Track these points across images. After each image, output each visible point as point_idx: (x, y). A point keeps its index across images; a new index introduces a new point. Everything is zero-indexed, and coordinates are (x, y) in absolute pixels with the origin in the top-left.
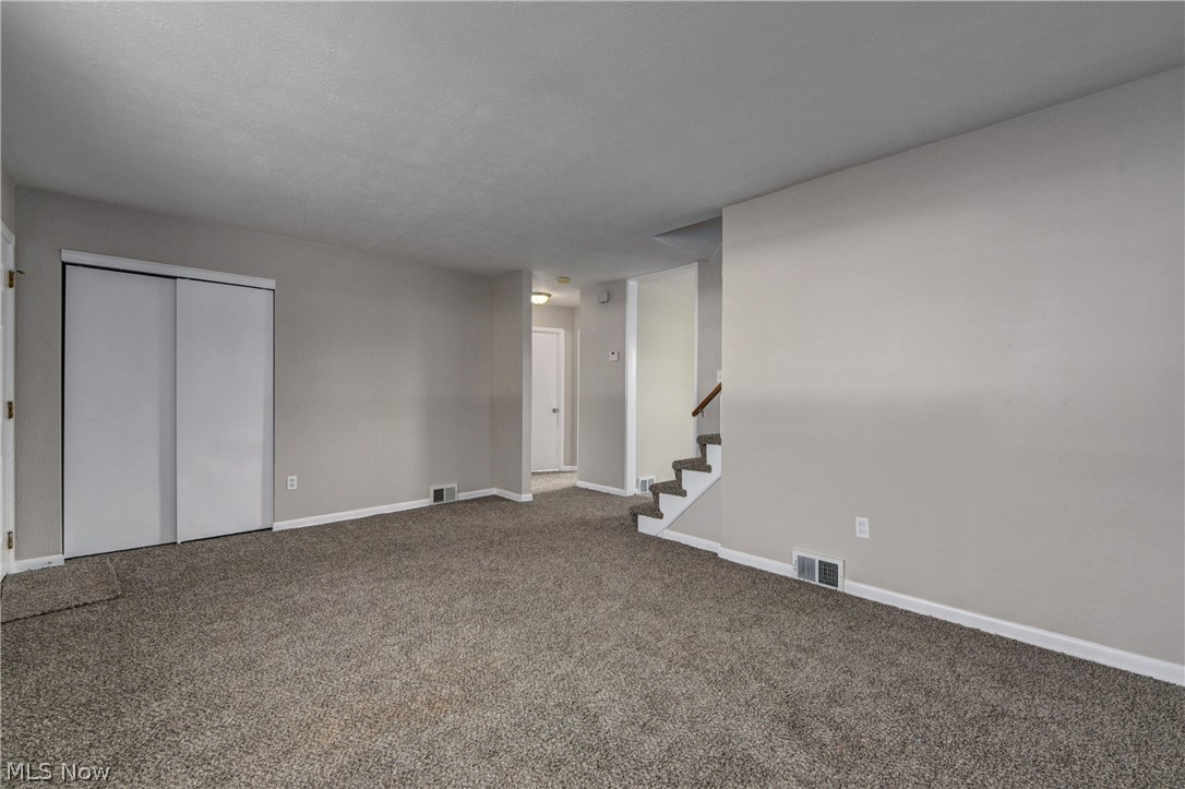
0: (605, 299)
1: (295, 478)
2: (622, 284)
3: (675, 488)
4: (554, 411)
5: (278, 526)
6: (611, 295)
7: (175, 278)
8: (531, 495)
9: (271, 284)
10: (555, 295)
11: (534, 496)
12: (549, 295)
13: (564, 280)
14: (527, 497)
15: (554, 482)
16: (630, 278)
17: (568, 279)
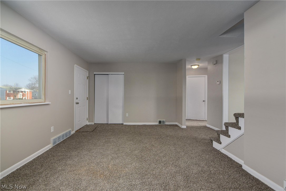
0: (215, 63)
1: (128, 114)
2: (221, 56)
3: (226, 133)
4: (204, 101)
5: (125, 124)
6: (218, 61)
7: (108, 74)
8: (186, 126)
9: (123, 73)
10: (201, 65)
11: (187, 127)
12: (199, 65)
13: (198, 59)
14: (184, 127)
15: (199, 124)
16: (224, 54)
17: (200, 59)
